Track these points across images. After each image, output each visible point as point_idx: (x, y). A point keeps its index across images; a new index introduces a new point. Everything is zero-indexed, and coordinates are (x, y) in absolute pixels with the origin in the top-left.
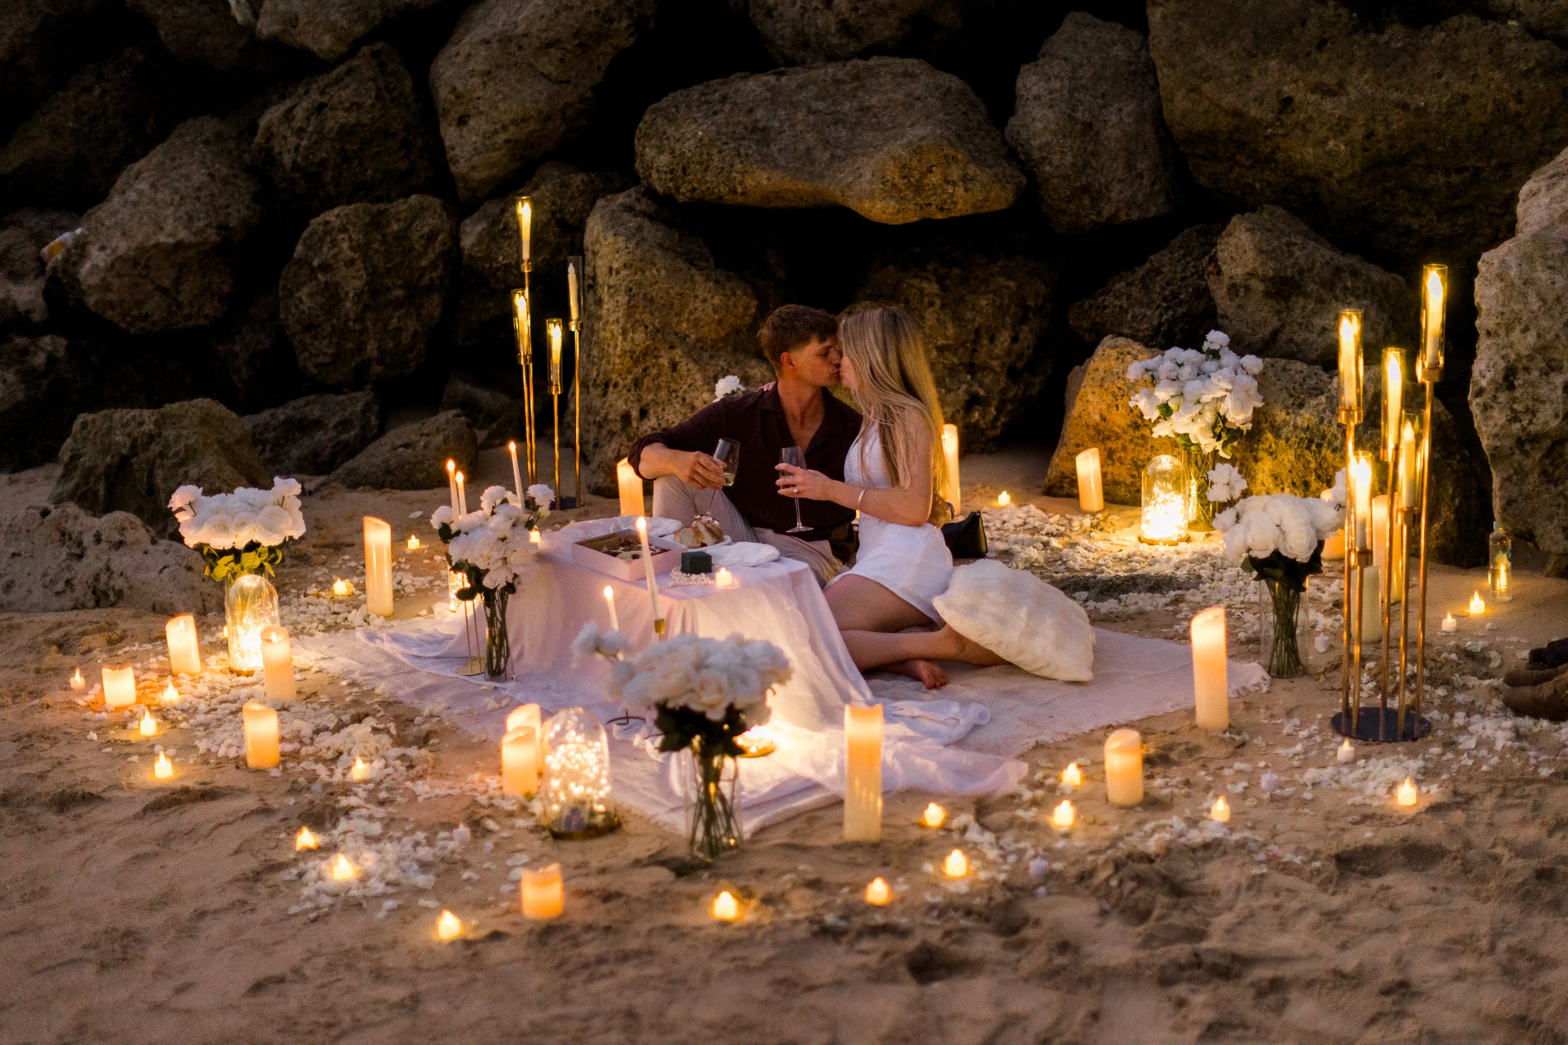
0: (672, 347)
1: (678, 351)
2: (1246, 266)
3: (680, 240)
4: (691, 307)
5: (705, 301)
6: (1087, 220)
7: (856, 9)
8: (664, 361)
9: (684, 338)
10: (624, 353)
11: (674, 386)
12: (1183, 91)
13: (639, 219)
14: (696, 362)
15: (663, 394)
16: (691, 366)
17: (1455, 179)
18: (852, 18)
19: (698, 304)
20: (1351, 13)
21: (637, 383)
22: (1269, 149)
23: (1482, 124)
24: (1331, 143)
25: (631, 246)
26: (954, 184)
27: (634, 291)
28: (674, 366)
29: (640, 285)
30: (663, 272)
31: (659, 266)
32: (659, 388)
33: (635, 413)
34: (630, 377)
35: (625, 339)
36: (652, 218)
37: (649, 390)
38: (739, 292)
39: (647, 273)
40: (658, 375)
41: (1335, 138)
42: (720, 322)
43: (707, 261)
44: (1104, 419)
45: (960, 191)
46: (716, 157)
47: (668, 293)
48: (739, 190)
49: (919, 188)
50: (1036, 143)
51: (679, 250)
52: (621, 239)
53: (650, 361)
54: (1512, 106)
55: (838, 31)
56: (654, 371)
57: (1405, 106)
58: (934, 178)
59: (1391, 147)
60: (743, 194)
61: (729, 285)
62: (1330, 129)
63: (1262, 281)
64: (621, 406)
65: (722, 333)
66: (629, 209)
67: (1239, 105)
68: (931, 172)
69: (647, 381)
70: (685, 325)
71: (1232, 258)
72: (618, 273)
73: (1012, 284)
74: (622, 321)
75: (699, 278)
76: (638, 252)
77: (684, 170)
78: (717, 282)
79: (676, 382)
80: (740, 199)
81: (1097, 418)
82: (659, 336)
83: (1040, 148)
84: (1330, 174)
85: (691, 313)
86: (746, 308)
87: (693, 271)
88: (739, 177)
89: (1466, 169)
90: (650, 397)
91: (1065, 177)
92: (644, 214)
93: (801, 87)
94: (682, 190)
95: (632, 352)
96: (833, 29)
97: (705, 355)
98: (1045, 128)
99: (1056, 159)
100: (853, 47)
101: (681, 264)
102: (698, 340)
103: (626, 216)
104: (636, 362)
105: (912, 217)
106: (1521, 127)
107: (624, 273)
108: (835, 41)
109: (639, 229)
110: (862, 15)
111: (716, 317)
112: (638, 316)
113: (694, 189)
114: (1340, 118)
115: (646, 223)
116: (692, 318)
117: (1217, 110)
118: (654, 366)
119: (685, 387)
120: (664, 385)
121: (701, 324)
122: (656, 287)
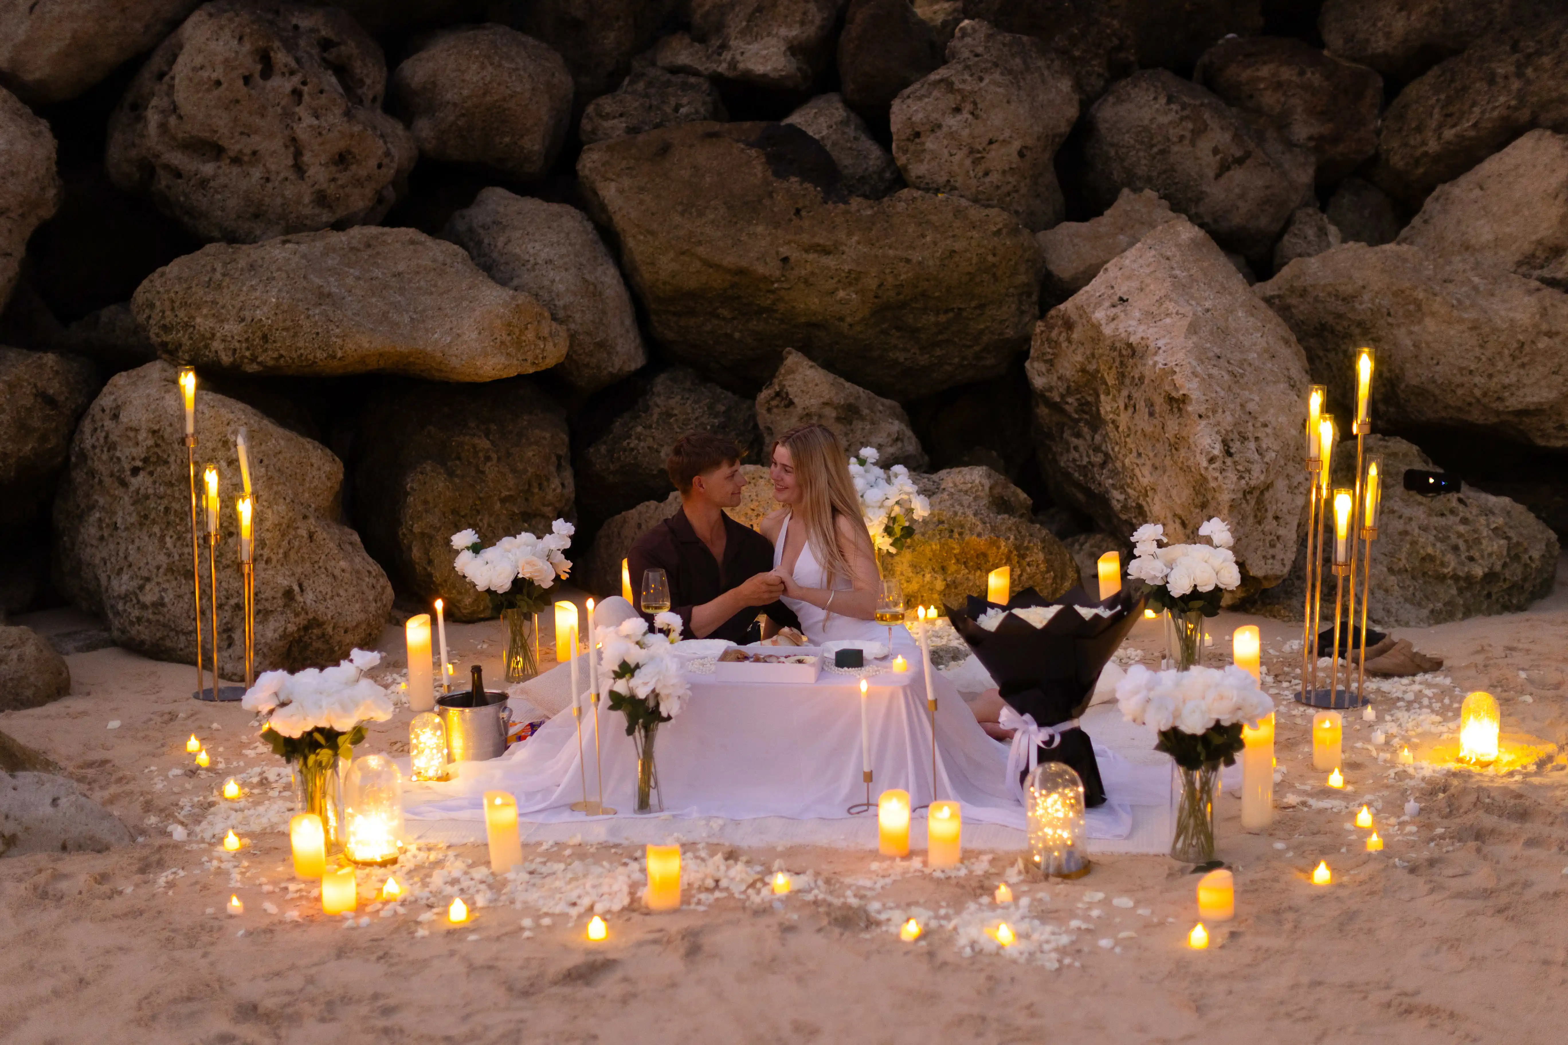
0: (304, 517)
1: (311, 520)
2: (821, 397)
4: (310, 475)
6: (605, 372)
7: (334, 180)
8: (303, 532)
12: (672, 254)
14: (324, 530)
15: (308, 566)
17: (943, 318)
18: (331, 189)
19: (314, 473)
20: (816, 187)
22: (769, 302)
23: (969, 273)
24: (841, 294)
26: (545, 339)
28: (311, 536)
29: (268, 455)
30: (282, 443)
32: (304, 560)
33: (294, 588)
34: (281, 551)
37: (297, 563)
39: (269, 444)
40: (300, 548)
41: (844, 289)
42: (329, 489)
45: (550, 346)
46: (306, 324)
47: (290, 463)
48: (340, 354)
49: (519, 344)
50: (560, 303)
53: (293, 533)
54: (990, 258)
55: (312, 202)
56: (297, 544)
57: (908, 261)
58: (530, 335)
59: (898, 294)
62: (839, 281)
63: (836, 408)
67: (744, 264)
68: (527, 328)
69: (292, 554)
70: (307, 495)
71: (803, 391)
73: (548, 435)
77: (265, 338)
79: (314, 552)
83: (565, 308)
84: (841, 319)
85: (311, 482)
88: (339, 341)
89: (952, 310)
91: (589, 334)
93: (325, 254)
96: (306, 200)
98: (567, 290)
99: (578, 316)
100: (326, 217)
105: (513, 373)
106: (994, 275)
108: (307, 211)
110: (343, 187)
111: (329, 485)
113: (281, 356)
114: (850, 272)
116: (312, 486)
117: (711, 270)
118: (295, 538)
119: (323, 557)
120: (306, 556)
121: (318, 492)
122: (280, 456)
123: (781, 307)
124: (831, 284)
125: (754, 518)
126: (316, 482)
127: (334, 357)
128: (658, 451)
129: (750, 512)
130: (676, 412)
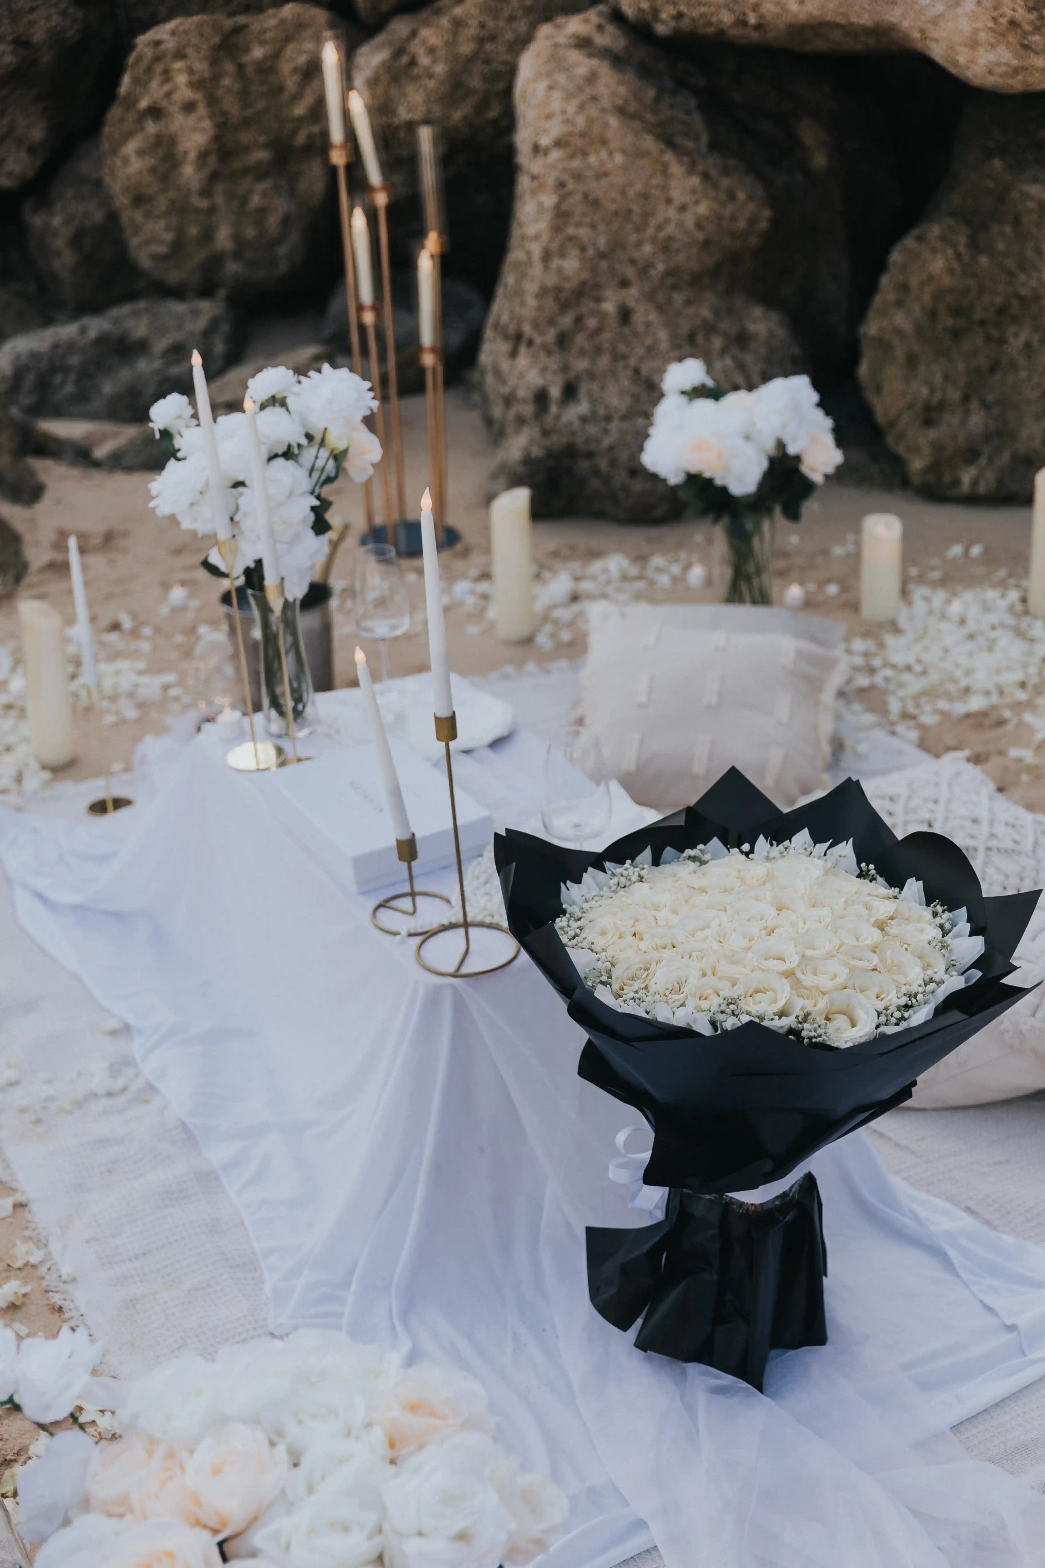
0: (625, 284)
1: (634, 291)
3: (657, 100)
4: (660, 217)
5: (683, 208)
8: (609, 307)
9: (644, 269)
10: (543, 292)
11: (622, 348)
13: (594, 62)
14: (660, 309)
15: (604, 361)
16: (653, 317)
19: (672, 213)
21: (563, 341)
25: (571, 108)
27: (570, 186)
29: (578, 177)
30: (619, 158)
31: (613, 144)
32: (598, 350)
33: (555, 392)
34: (553, 330)
35: (546, 268)
36: (617, 60)
37: (582, 353)
38: (741, 196)
39: (593, 159)
40: (599, 330)
42: (707, 243)
43: (696, 139)
47: (623, 193)
48: (752, 19)
51: (649, 117)
52: (557, 95)
53: (588, 305)
56: (592, 323)
60: (758, 27)
61: (725, 182)
64: (534, 378)
65: (709, 261)
66: (583, 43)
69: (580, 339)
70: (647, 248)
72: (546, 152)
74: (545, 237)
75: (676, 168)
76: (580, 121)
78: (705, 176)
80: (755, 35)
82: (604, 264)
85: (659, 228)
86: (753, 221)
87: (669, 157)
90: (582, 365)
92: (606, 54)
94: (664, 16)
95: (558, 289)
97: (678, 298)
101: (649, 143)
102: (668, 273)
103: (574, 56)
104: (564, 307)
107: (556, 155)
109: (592, 78)
111: (701, 235)
112: (571, 231)
113: (682, 15)
115: (604, 69)
116: (661, 235)
118: (592, 313)
119: (640, 351)
120: (606, 346)
121: (675, 245)
122: (605, 182)
126: (670, 230)
127: (744, 23)
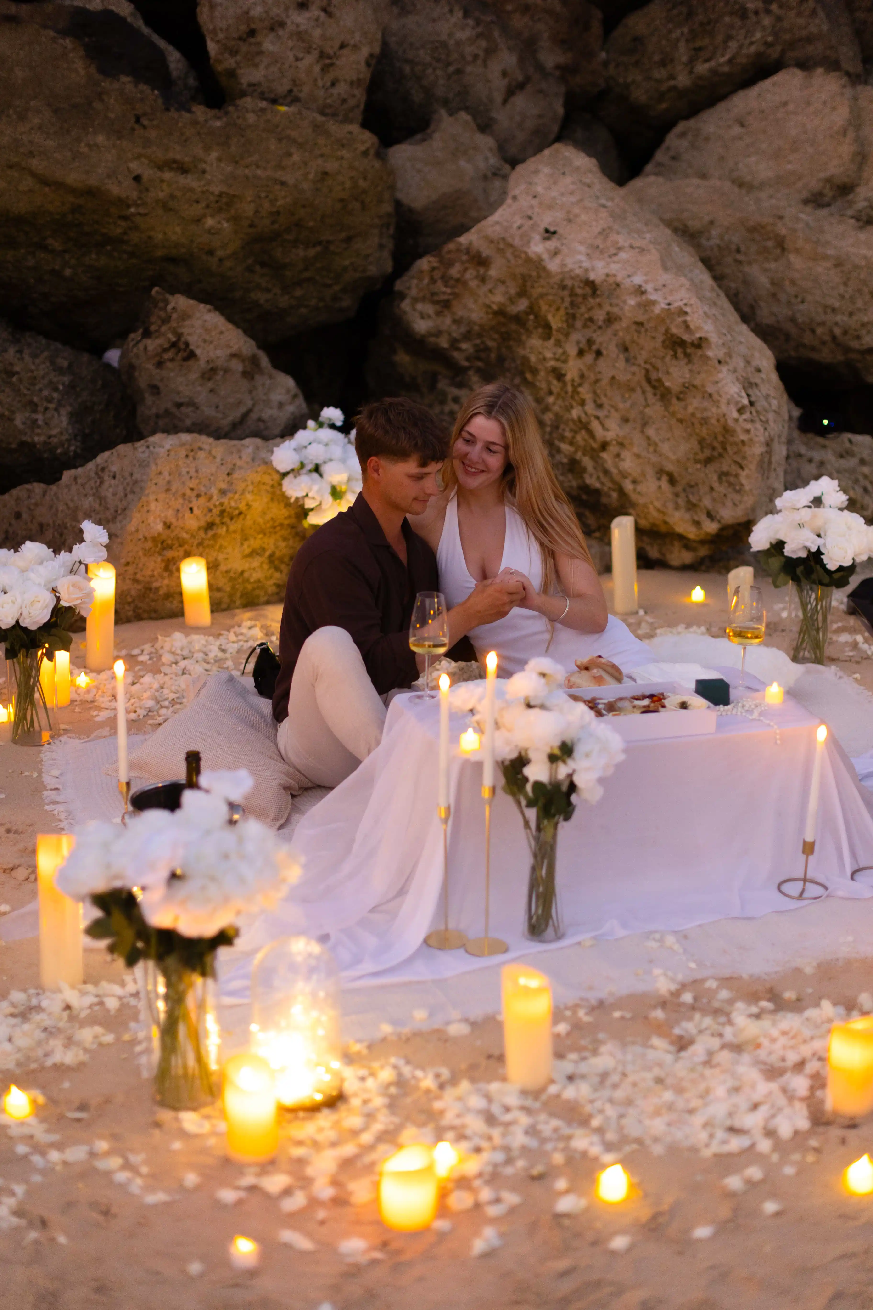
2: (229, 346)
17: (312, 252)
20: (152, 90)
22: (119, 231)
23: (342, 200)
24: (210, 222)
41: (212, 216)
44: (168, 526)
54: (362, 183)
57: (283, 183)
59: (273, 223)
62: (208, 206)
63: (243, 361)
67: (93, 181)
71: (205, 341)
81: (160, 527)
84: (211, 253)
89: (320, 243)
106: (363, 203)
114: (220, 195)
117: (47, 189)
123: (134, 237)
124: (197, 210)
125: (194, 499)
128: (11, 420)
129: (188, 492)
130: (17, 369)
